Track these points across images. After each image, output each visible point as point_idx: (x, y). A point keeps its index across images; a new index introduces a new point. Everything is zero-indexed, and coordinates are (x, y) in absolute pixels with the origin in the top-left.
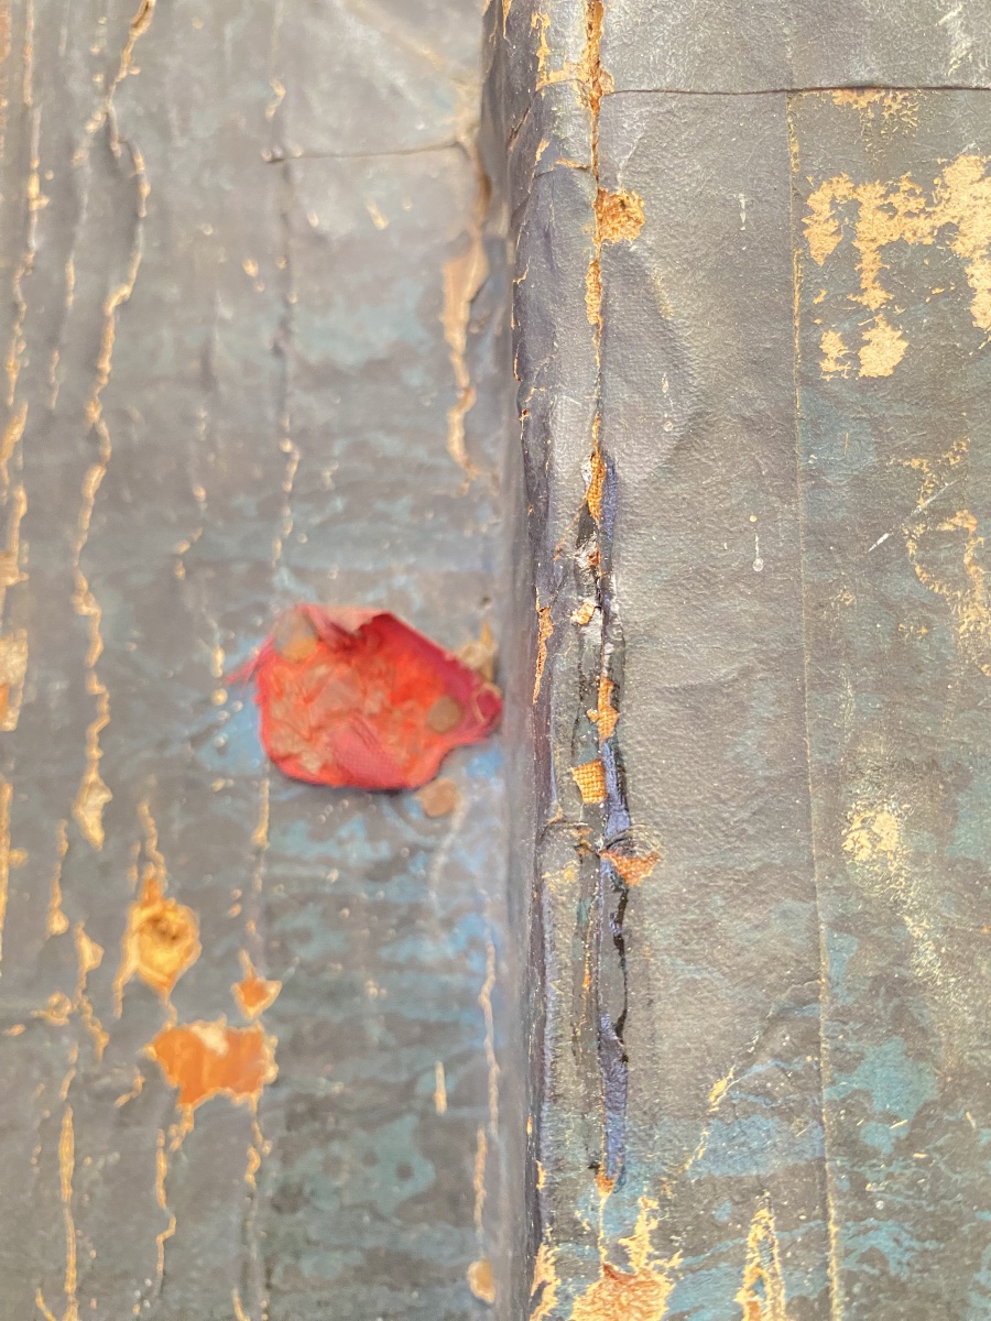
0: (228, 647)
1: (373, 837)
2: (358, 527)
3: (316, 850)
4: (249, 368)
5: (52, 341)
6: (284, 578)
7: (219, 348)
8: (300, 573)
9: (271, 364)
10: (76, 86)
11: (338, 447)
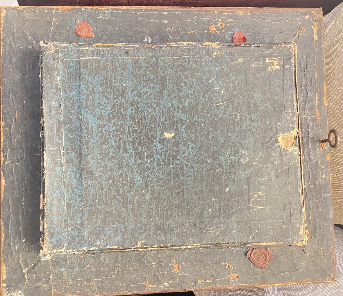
0: (242, 30)
1: (229, 40)
2: (252, 39)
3: (228, 36)
4: (264, 31)
5: (266, 16)
6: (248, 34)
7: (265, 29)
8: (248, 35)
9: (264, 33)
10: (286, 17)
11: (258, 38)
